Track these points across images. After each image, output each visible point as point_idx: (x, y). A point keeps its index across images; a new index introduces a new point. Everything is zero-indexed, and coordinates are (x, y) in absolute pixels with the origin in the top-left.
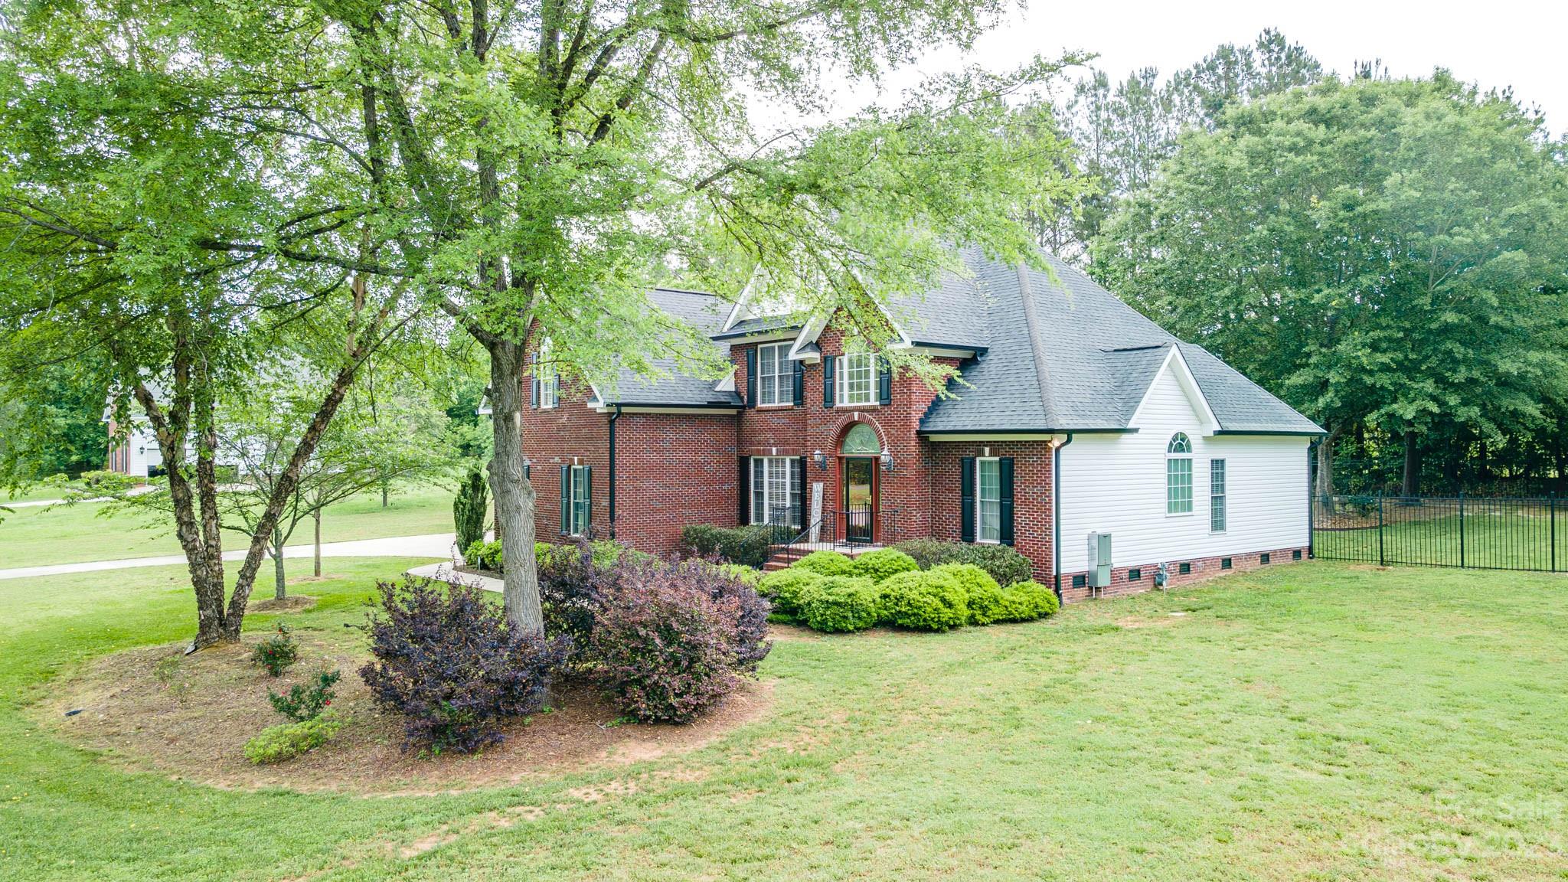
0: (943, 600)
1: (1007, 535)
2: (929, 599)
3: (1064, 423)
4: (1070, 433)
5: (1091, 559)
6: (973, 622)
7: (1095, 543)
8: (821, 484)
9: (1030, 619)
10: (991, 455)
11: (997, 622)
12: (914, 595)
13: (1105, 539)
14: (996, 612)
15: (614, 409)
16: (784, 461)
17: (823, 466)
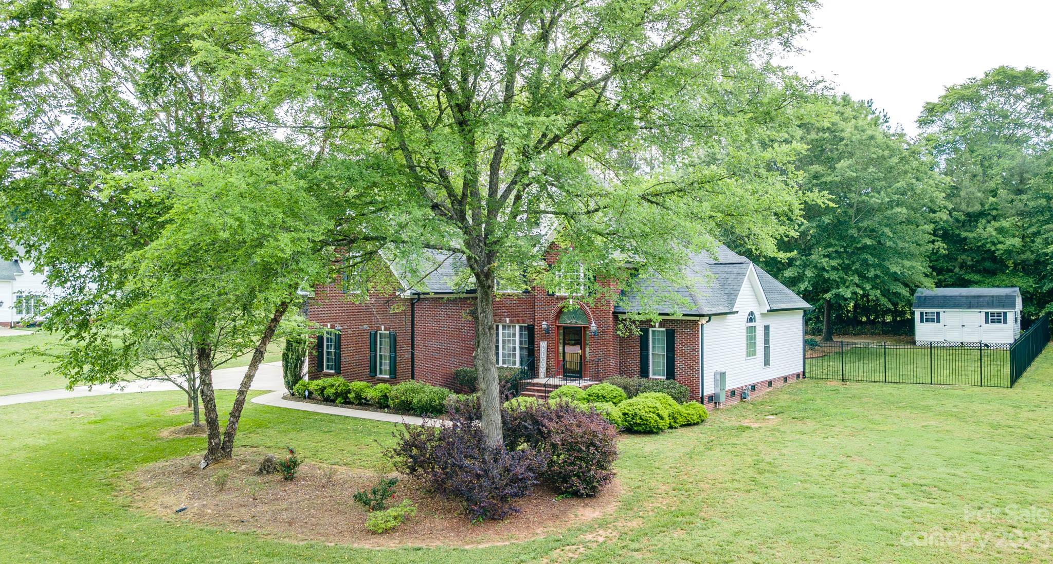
0: (658, 415)
1: (670, 373)
2: (651, 415)
3: (707, 310)
4: (710, 316)
5: (716, 386)
6: (671, 427)
7: (718, 377)
8: (546, 343)
9: (697, 424)
10: (660, 327)
11: (682, 426)
12: (642, 413)
13: (723, 375)
14: (681, 420)
15: (416, 296)
16: (514, 327)
17: (547, 331)
